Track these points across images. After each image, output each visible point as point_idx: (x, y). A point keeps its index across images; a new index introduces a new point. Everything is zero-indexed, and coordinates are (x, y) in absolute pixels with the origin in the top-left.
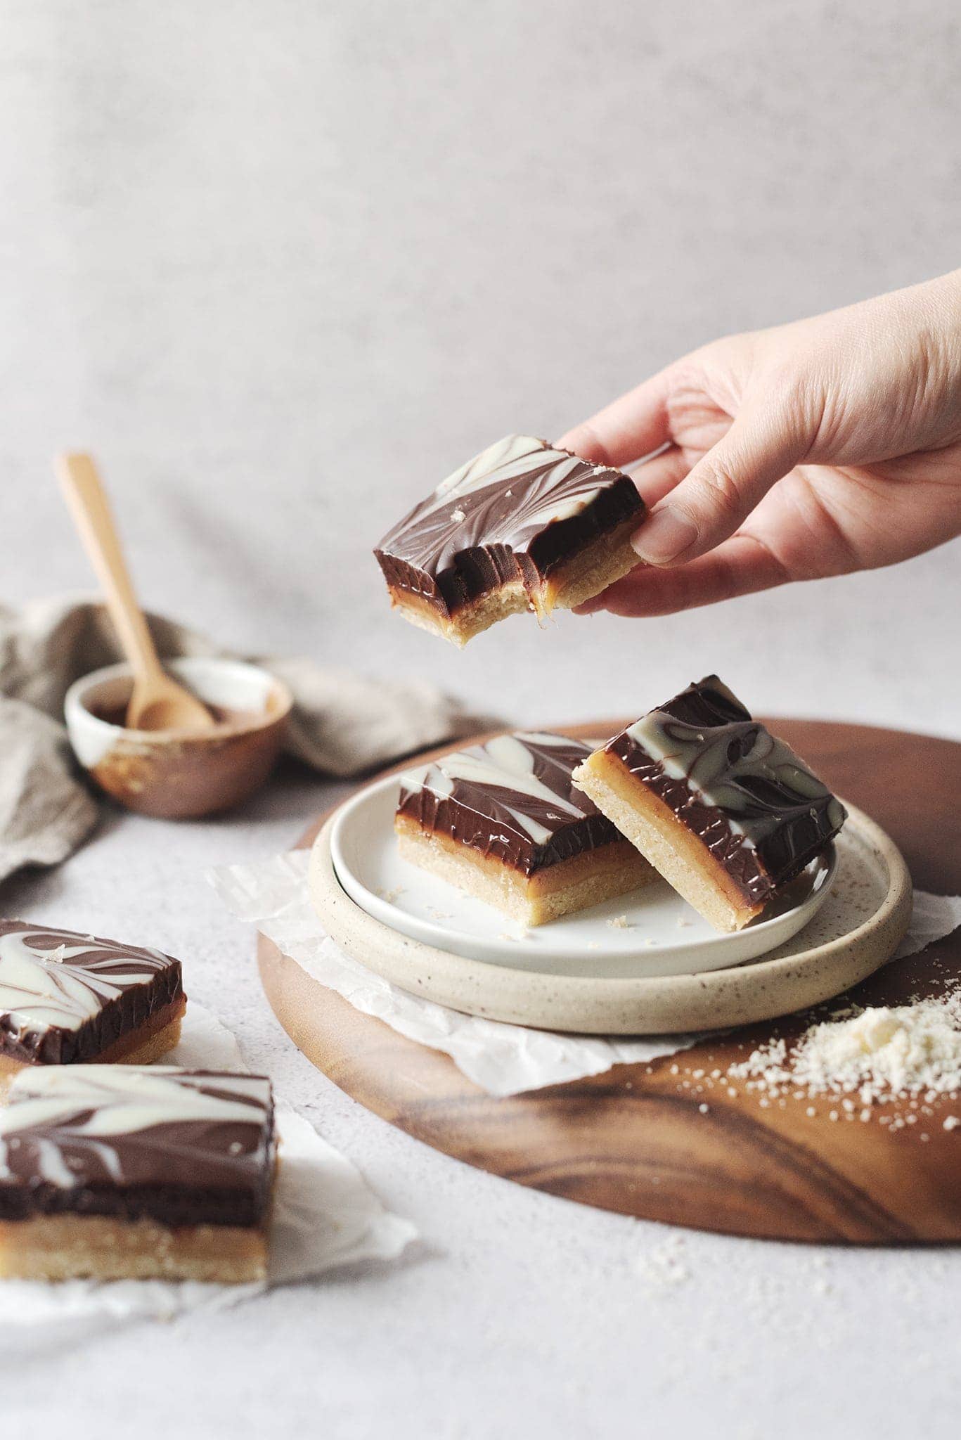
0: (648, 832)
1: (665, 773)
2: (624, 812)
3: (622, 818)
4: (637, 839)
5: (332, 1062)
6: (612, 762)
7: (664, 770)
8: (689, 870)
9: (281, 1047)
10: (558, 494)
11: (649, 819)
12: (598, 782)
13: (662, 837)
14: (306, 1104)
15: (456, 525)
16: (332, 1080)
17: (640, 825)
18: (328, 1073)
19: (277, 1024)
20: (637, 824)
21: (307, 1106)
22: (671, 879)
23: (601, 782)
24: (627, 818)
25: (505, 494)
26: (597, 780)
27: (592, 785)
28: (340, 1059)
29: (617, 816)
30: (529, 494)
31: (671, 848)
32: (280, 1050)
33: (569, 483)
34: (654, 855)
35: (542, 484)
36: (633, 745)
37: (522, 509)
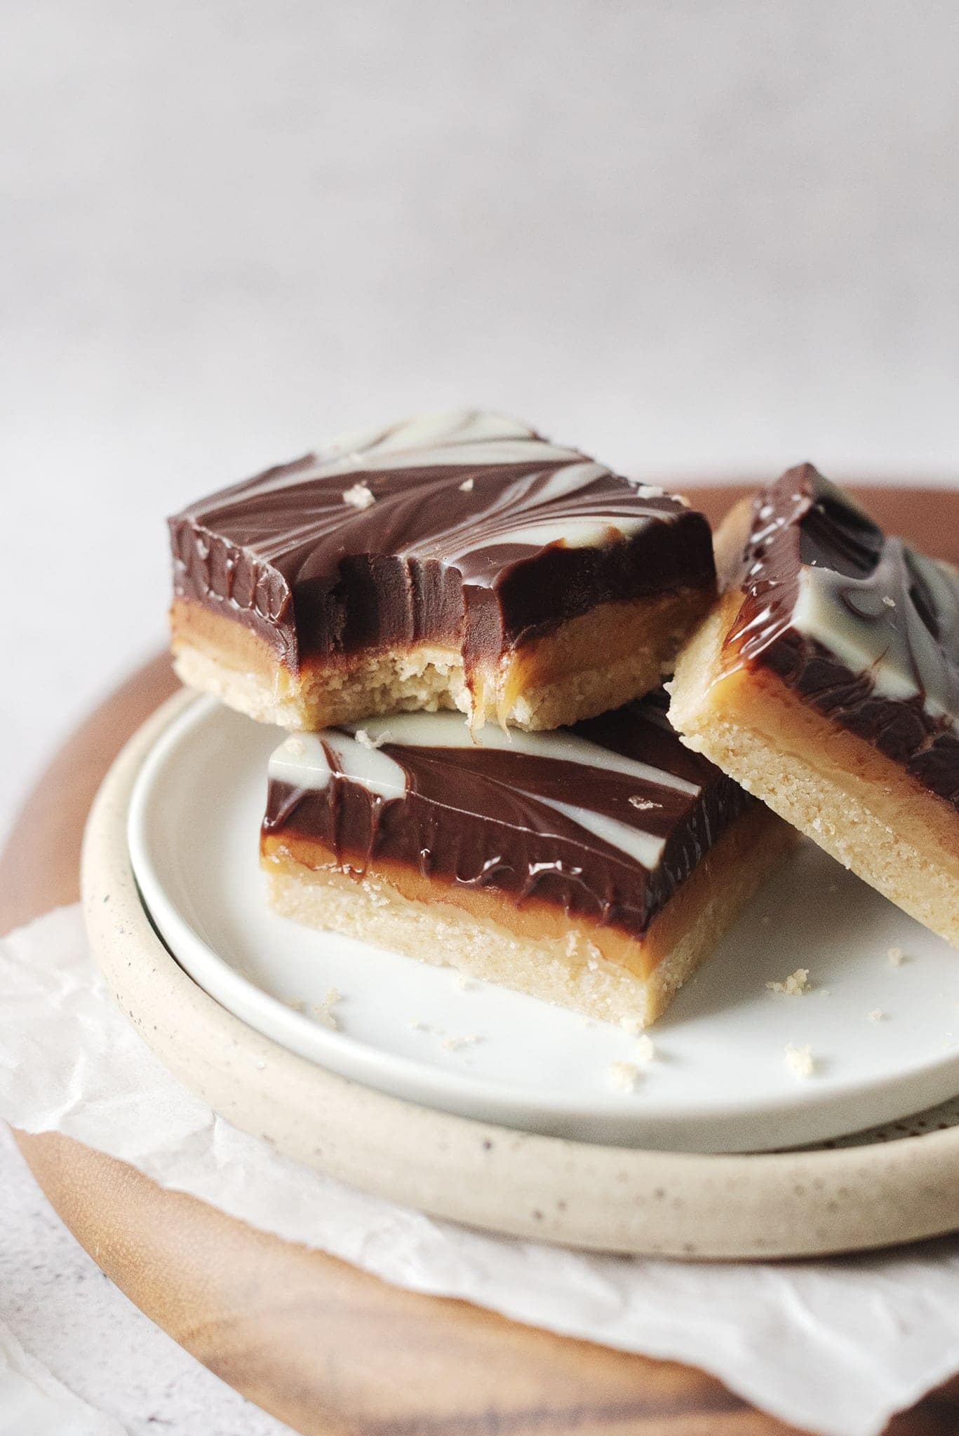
0: (837, 807)
1: (875, 693)
2: (786, 778)
3: (782, 791)
4: (817, 824)
5: (193, 1324)
6: (762, 686)
7: (873, 688)
8: (924, 864)
9: (69, 1271)
10: (569, 508)
11: (837, 782)
12: (730, 730)
13: (868, 812)
14: (149, 1414)
15: (350, 512)
16: (195, 1356)
17: (821, 796)
18: (186, 1340)
19: (48, 1211)
20: (814, 796)
21: (152, 1419)
22: (884, 886)
23: (736, 728)
24: (794, 787)
25: (461, 483)
26: (727, 725)
27: (715, 738)
28: (210, 1317)
29: (771, 786)
30: (507, 497)
31: (888, 829)
32: (68, 1278)
33: (588, 498)
34: (850, 848)
35: (535, 488)
36: (810, 650)
37: (492, 516)
